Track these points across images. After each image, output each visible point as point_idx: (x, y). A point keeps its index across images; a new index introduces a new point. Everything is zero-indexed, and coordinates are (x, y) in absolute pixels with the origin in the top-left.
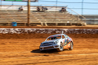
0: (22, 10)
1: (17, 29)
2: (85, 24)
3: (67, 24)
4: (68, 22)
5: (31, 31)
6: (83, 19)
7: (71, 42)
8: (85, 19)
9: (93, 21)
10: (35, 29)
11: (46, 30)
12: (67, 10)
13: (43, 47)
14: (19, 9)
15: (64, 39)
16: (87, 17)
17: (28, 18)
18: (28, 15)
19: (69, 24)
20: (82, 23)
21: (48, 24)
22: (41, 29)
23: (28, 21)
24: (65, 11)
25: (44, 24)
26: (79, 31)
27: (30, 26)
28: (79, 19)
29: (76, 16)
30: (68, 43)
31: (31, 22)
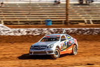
0: (59, 3)
1: (52, 29)
5: (71, 31)
10: (76, 29)
11: (91, 30)
13: (33, 51)
14: (55, 2)
15: (63, 42)
17: (67, 15)
18: (67, 10)
21: (93, 21)
22: (84, 29)
23: (67, 18)
25: (89, 22)
27: (69, 24)
30: (69, 46)
31: (70, 19)
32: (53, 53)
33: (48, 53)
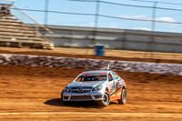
2: (52, 45)
3: (12, 43)
4: (14, 40)
6: (47, 35)
7: (124, 87)
8: (51, 34)
9: (70, 40)
12: (12, 12)
13: (69, 95)
15: (112, 82)
16: (56, 30)
19: (14, 45)
20: (43, 43)
24: (9, 14)
26: (37, 61)
28: (39, 34)
29: (33, 27)
30: (118, 89)
32: (102, 99)
33: (94, 98)
